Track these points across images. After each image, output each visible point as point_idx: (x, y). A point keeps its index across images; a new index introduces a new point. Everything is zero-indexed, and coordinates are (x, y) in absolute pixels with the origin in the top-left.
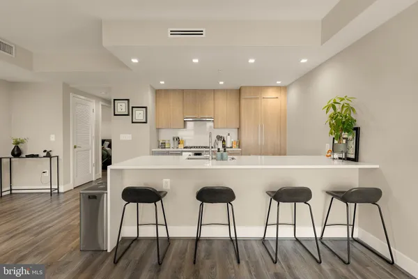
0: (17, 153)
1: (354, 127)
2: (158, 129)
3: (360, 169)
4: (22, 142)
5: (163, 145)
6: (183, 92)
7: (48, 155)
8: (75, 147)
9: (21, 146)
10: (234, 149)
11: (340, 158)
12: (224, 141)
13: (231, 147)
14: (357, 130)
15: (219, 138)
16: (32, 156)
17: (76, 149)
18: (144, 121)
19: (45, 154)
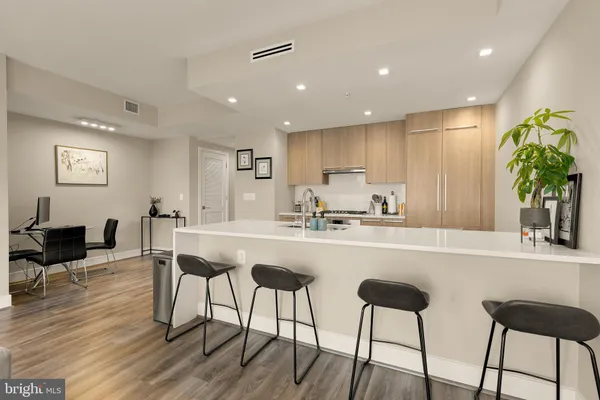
0: (154, 213)
1: (571, 172)
2: (292, 187)
3: (582, 265)
4: (159, 201)
5: (298, 208)
6: (321, 132)
7: (177, 217)
8: (204, 208)
9: (157, 206)
10: (400, 217)
11: (547, 239)
12: (385, 203)
13: (396, 214)
14: (576, 179)
15: (376, 198)
16: (165, 216)
17: (205, 211)
18: (268, 176)
19: (174, 215)
